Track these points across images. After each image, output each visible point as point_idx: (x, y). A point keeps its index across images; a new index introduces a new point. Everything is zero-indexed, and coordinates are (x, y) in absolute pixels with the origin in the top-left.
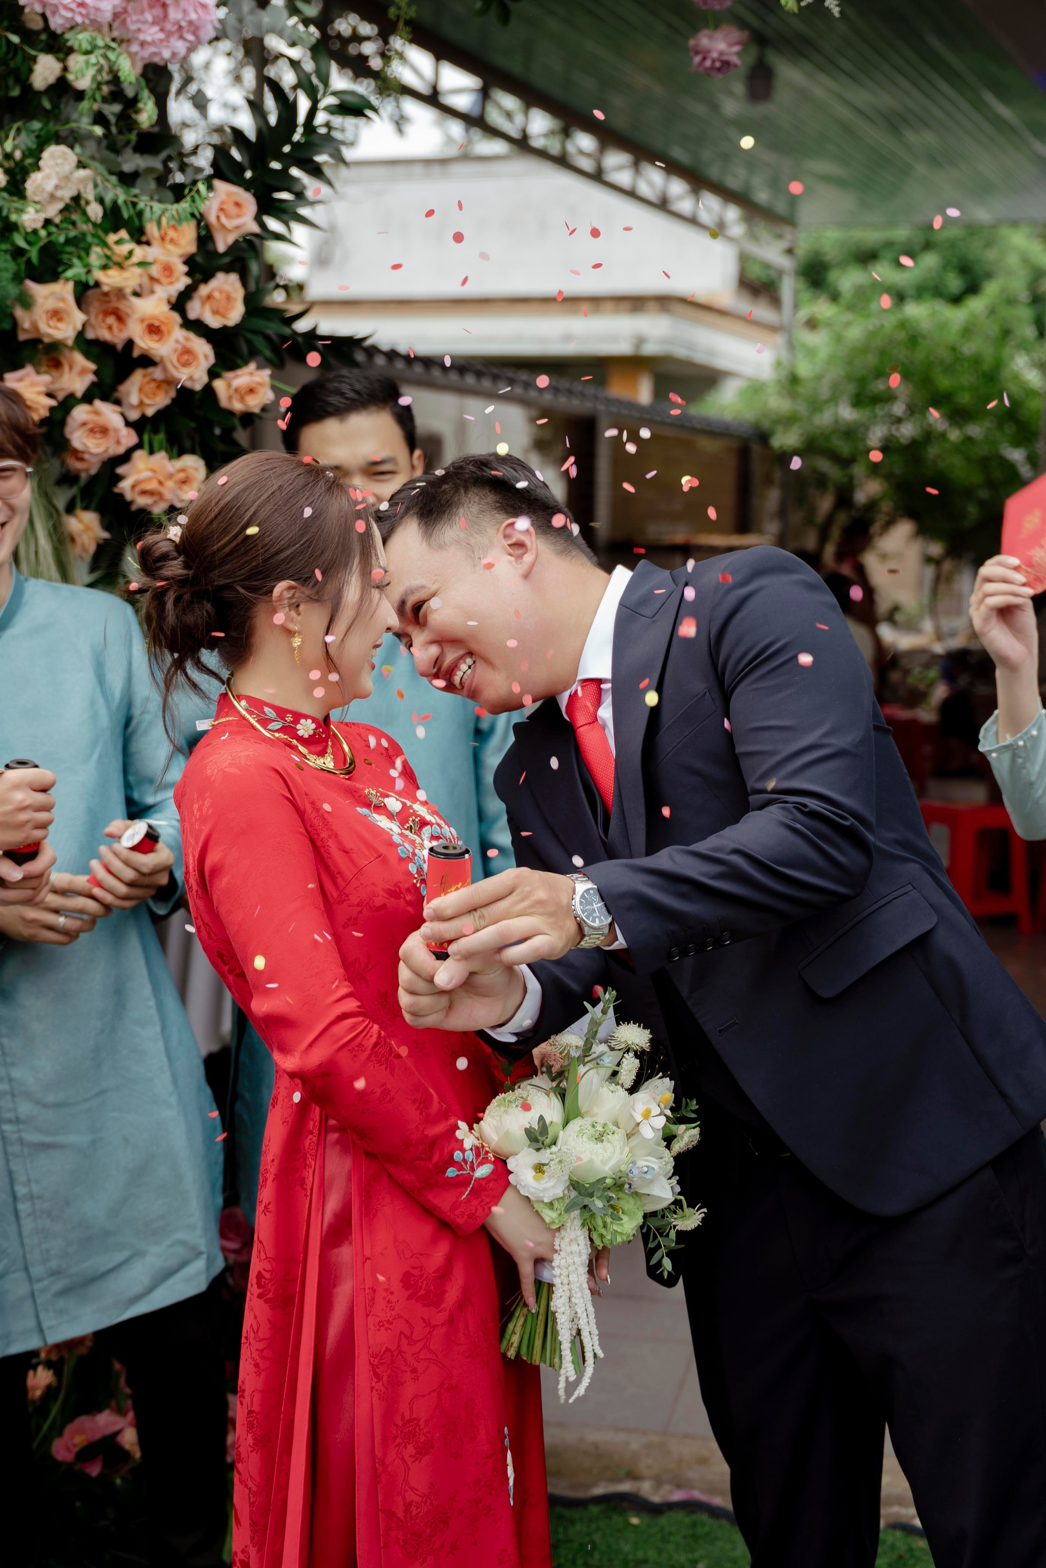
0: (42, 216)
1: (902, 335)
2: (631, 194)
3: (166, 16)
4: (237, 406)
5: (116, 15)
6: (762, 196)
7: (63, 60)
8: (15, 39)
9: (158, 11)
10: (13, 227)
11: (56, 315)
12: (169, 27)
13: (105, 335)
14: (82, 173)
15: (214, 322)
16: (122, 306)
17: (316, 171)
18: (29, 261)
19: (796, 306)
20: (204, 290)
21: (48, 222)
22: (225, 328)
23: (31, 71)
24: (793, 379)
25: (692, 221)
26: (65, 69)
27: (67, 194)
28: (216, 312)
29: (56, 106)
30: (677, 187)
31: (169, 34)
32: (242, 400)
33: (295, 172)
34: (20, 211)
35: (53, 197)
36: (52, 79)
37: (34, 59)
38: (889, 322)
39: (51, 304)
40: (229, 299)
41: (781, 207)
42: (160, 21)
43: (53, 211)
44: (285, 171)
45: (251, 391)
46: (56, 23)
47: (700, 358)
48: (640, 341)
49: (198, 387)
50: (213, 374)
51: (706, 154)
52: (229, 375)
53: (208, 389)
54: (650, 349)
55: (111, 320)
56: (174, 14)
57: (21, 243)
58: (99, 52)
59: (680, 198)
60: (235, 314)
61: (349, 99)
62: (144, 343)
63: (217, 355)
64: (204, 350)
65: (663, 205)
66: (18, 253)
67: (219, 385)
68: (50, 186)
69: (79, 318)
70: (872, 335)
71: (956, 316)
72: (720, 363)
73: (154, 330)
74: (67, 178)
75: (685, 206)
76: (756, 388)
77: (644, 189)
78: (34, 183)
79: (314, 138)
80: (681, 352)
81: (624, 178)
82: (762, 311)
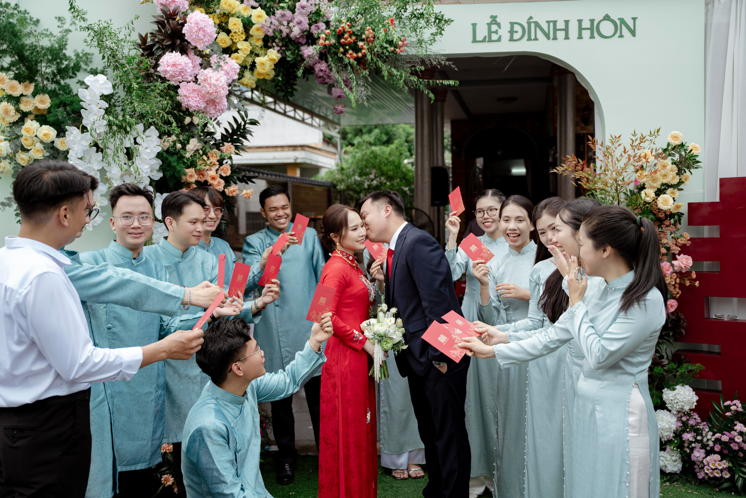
0: (190, 155)
1: (372, 156)
2: (294, 118)
3: (216, 107)
4: (231, 195)
5: (204, 108)
6: (331, 117)
7: (192, 118)
8: (182, 114)
9: (214, 107)
10: (184, 157)
11: (191, 176)
12: (216, 110)
13: (199, 179)
14: (199, 144)
15: (224, 175)
16: (204, 173)
17: (246, 138)
18: (188, 165)
19: (342, 148)
20: (221, 168)
21: (191, 156)
22: (227, 176)
23: (184, 120)
24: (342, 169)
25: (311, 125)
26: (192, 120)
27: (195, 149)
28: (224, 173)
29: (189, 128)
30: (307, 116)
31: (216, 112)
32: (232, 193)
33: (240, 138)
34: (185, 154)
35: (192, 150)
36: (189, 122)
37: (185, 118)
38: (368, 152)
39: (190, 174)
40: (227, 169)
41: (336, 120)
42: (215, 109)
43: (192, 153)
44: (238, 138)
45: (234, 191)
46: (191, 110)
47: (314, 163)
48: (297, 158)
49: (221, 191)
50: (225, 187)
51: (314, 106)
52: (229, 188)
53: (224, 191)
54: (299, 161)
55: (201, 176)
56: (218, 107)
57: (186, 161)
58: (203, 119)
59: (307, 119)
60: (229, 173)
61: (253, 121)
62: (210, 181)
63: (225, 183)
64: (222, 182)
65: (303, 121)
66: (184, 163)
67: (226, 190)
68: (192, 148)
69: (196, 176)
70: (364, 155)
71: (387, 150)
72: (320, 164)
73: (213, 178)
74: (195, 146)
75: (309, 121)
76: (331, 172)
77: (297, 117)
78: (189, 147)
79: (246, 131)
80: (308, 162)
81: (292, 114)
82: (331, 149)
